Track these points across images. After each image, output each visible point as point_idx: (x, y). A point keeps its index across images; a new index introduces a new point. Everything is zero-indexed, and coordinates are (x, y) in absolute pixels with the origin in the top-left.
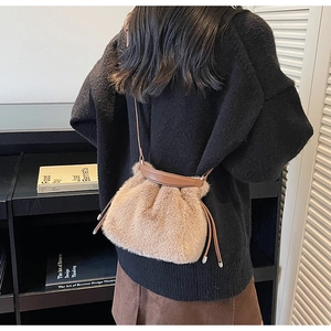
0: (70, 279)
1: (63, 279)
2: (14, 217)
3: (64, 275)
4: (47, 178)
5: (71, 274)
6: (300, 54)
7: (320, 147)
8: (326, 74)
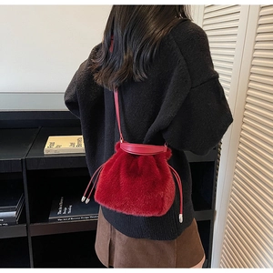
0: (67, 214)
1: (62, 215)
2: (27, 171)
3: (63, 211)
4: (52, 144)
5: (67, 211)
6: (231, 59)
7: (244, 126)
8: (248, 73)
